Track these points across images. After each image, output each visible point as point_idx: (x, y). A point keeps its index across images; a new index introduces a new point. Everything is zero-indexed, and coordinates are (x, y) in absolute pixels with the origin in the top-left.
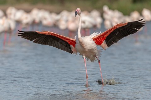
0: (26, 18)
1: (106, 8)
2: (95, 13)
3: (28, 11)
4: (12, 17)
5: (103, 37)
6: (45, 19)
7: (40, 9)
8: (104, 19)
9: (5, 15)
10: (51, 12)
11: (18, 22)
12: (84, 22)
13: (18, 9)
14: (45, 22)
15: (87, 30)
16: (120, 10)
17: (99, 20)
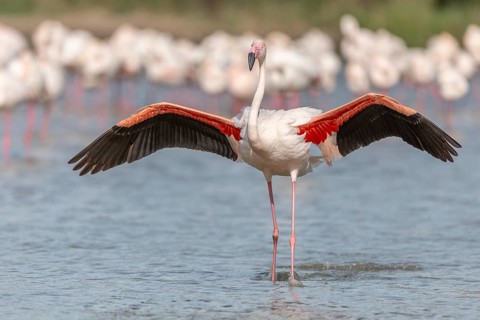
0: (98, 57)
1: (349, 25)
2: (317, 42)
3: (103, 36)
4: (52, 53)
5: (331, 124)
6: (158, 59)
7: (140, 27)
8: (344, 61)
9: (31, 46)
10: (176, 37)
11: (72, 71)
12: (280, 70)
13: (72, 28)
14: (156, 71)
15: (289, 95)
16: (395, 30)
17: (329, 64)
